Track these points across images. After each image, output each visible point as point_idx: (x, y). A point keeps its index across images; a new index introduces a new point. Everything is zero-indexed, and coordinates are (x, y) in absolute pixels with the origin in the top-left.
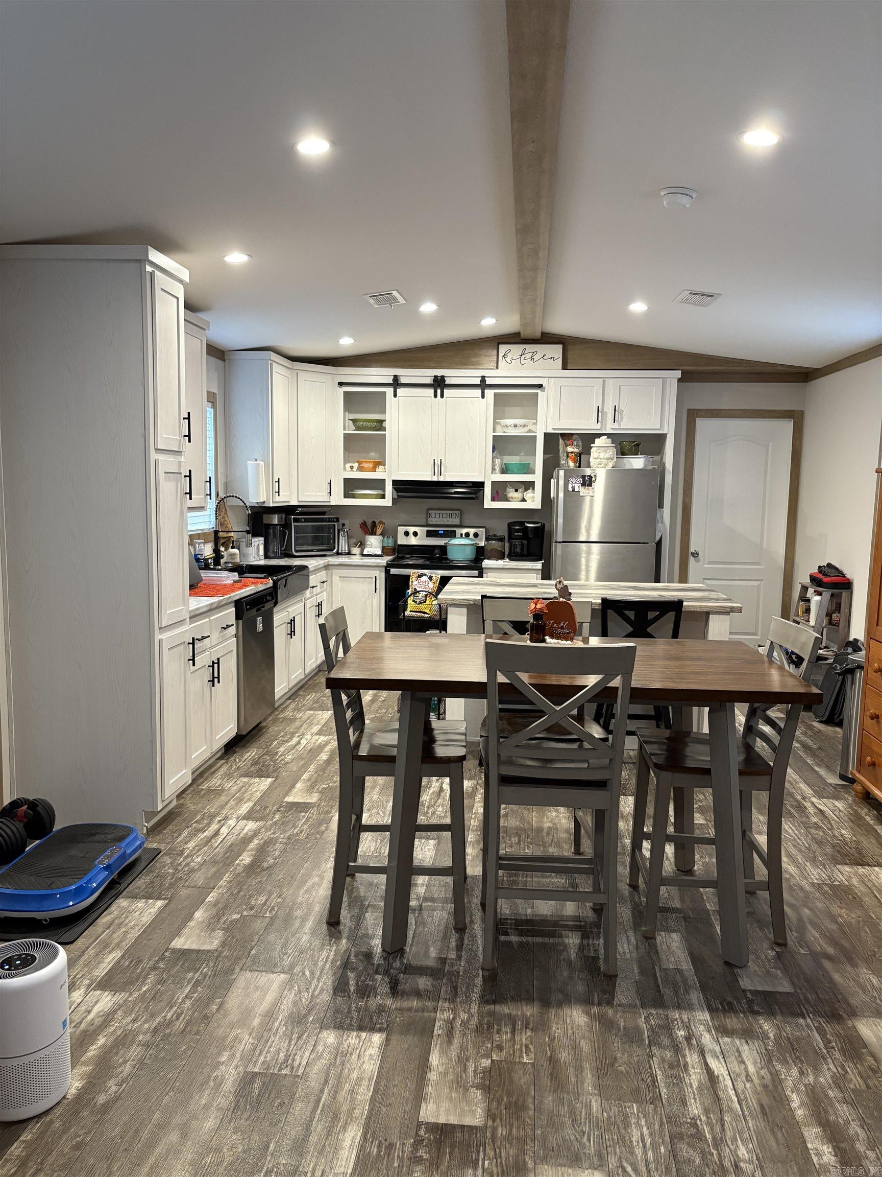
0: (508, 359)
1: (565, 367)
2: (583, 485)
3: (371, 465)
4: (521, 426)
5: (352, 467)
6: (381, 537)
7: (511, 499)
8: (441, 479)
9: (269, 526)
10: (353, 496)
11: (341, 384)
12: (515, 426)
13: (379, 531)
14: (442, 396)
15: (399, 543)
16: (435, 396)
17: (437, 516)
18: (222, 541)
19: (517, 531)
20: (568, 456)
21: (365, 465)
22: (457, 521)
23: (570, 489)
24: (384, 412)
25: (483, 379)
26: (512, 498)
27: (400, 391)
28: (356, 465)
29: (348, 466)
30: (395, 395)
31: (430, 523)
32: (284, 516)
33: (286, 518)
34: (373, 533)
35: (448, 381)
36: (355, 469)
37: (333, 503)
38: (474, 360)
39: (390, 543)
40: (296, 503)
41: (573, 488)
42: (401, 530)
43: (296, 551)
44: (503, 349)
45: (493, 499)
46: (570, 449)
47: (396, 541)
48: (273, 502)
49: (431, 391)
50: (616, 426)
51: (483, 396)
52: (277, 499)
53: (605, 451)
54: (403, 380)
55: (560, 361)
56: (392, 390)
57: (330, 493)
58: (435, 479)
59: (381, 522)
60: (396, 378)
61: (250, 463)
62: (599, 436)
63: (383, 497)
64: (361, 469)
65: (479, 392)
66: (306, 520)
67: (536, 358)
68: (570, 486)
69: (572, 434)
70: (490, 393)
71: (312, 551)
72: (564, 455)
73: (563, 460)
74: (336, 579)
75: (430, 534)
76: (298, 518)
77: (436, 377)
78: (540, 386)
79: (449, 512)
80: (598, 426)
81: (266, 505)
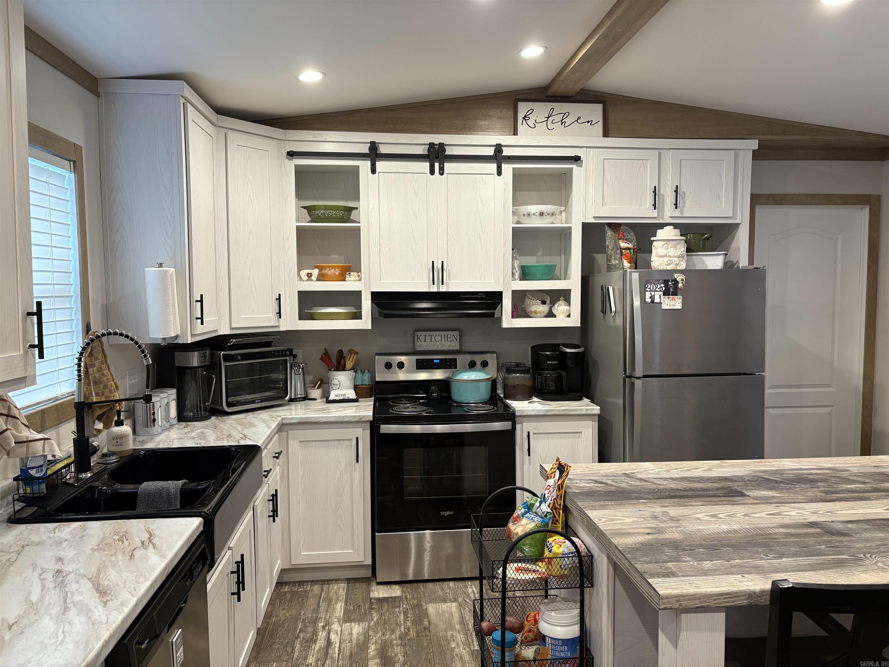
0: (531, 122)
1: (606, 134)
2: (666, 293)
3: (337, 272)
4: (548, 214)
5: (309, 275)
6: (352, 373)
7: (533, 315)
8: (443, 289)
9: (184, 370)
10: (312, 317)
11: (291, 154)
12: (542, 214)
13: (349, 364)
14: (442, 173)
15: (378, 379)
16: (432, 172)
17: (428, 339)
18: (99, 412)
19: (549, 358)
20: (622, 254)
21: (330, 272)
22: (455, 345)
23: (648, 300)
24: (357, 197)
25: (499, 148)
26: (536, 312)
27: (380, 165)
28: (315, 272)
29: (304, 273)
30: (373, 171)
31: (418, 349)
32: (208, 352)
33: (212, 355)
34: (341, 367)
35: (449, 151)
36: (314, 278)
37: (283, 328)
38: (482, 123)
39: (365, 379)
40: (228, 332)
41: (653, 298)
42: (380, 361)
43: (229, 405)
44: (523, 108)
45: (514, 316)
46: (623, 245)
47: (373, 376)
48: (192, 335)
49: (425, 166)
50: (677, 213)
51: (499, 173)
52: (200, 329)
53: (675, 247)
54: (383, 150)
55: (600, 125)
56: (369, 163)
57: (279, 313)
58: (434, 289)
59: (351, 352)
60: (373, 146)
61: (151, 272)
62: (662, 226)
63: (357, 316)
64: (321, 278)
65: (493, 167)
66: (245, 357)
67: (568, 121)
68: (648, 295)
70: (508, 168)
71: (253, 402)
72: (616, 252)
73: (615, 259)
74: (294, 445)
75: (422, 365)
76: (231, 355)
77: (432, 145)
78: (577, 159)
79: (443, 333)
80: (655, 214)
81: (180, 341)
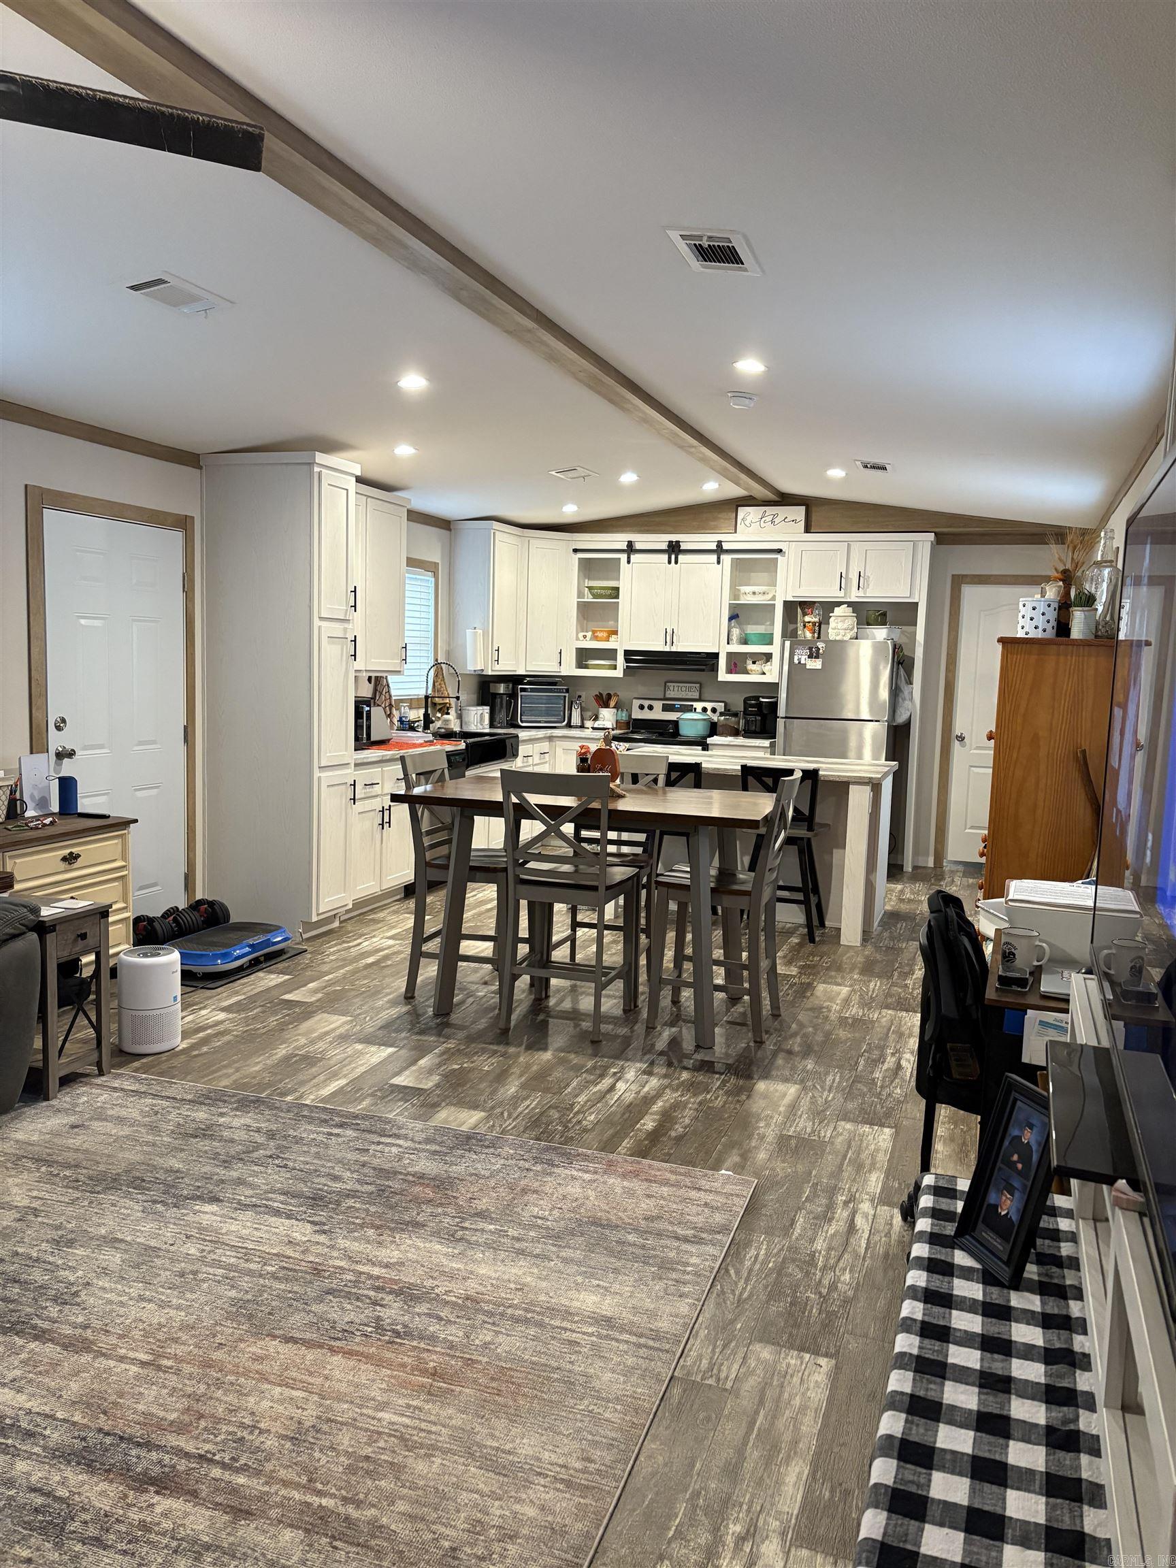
0: (747, 523)
1: (808, 530)
2: (810, 657)
3: (605, 635)
4: (759, 593)
5: (585, 637)
6: (615, 710)
7: (749, 672)
8: (674, 649)
9: (495, 695)
10: (586, 667)
11: (575, 551)
12: (754, 593)
13: (612, 703)
14: (676, 562)
15: (633, 717)
16: (670, 562)
17: (676, 689)
18: (438, 707)
19: (752, 706)
20: (805, 626)
21: (599, 634)
22: (696, 695)
23: (796, 661)
24: (618, 579)
25: (719, 543)
26: (751, 670)
27: (634, 557)
28: (589, 634)
29: (581, 635)
30: (629, 562)
31: (667, 696)
32: (511, 685)
33: (513, 688)
34: (607, 706)
35: (683, 546)
36: (588, 638)
37: (563, 673)
38: (712, 523)
39: (623, 716)
40: (523, 673)
41: (799, 660)
42: (636, 703)
43: (522, 721)
44: (742, 511)
45: (729, 671)
46: (809, 618)
47: (630, 715)
48: (492, 671)
49: (665, 557)
50: (861, 593)
51: (719, 562)
52: (497, 667)
53: (843, 621)
54: (638, 546)
55: (803, 523)
56: (626, 556)
57: (561, 662)
58: (667, 649)
59: (616, 695)
60: (630, 544)
61: (469, 632)
62: (839, 604)
63: (615, 667)
64: (595, 638)
65: (714, 557)
66: (532, 690)
67: (777, 521)
68: (796, 658)
69: (814, 603)
70: (727, 559)
71: (539, 722)
72: (802, 624)
73: (800, 630)
74: (559, 751)
75: (666, 708)
76: (525, 688)
77: (670, 542)
78: (780, 551)
79: (688, 685)
80: (842, 594)
81: (484, 673)
